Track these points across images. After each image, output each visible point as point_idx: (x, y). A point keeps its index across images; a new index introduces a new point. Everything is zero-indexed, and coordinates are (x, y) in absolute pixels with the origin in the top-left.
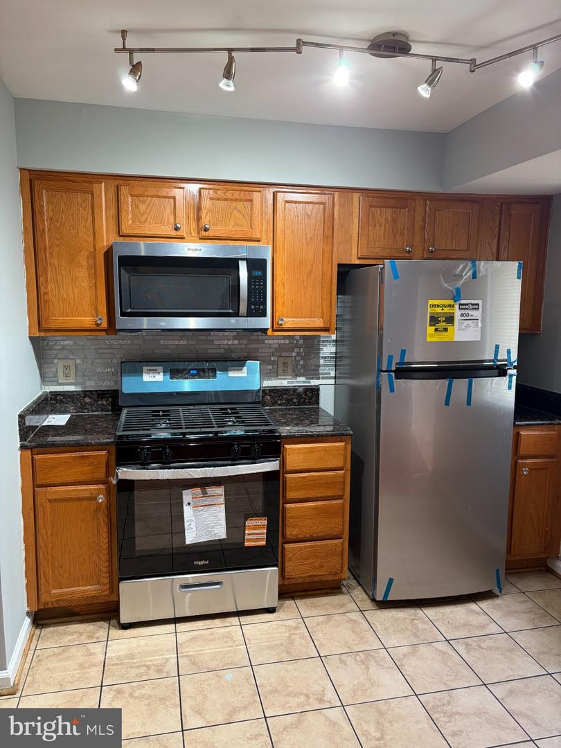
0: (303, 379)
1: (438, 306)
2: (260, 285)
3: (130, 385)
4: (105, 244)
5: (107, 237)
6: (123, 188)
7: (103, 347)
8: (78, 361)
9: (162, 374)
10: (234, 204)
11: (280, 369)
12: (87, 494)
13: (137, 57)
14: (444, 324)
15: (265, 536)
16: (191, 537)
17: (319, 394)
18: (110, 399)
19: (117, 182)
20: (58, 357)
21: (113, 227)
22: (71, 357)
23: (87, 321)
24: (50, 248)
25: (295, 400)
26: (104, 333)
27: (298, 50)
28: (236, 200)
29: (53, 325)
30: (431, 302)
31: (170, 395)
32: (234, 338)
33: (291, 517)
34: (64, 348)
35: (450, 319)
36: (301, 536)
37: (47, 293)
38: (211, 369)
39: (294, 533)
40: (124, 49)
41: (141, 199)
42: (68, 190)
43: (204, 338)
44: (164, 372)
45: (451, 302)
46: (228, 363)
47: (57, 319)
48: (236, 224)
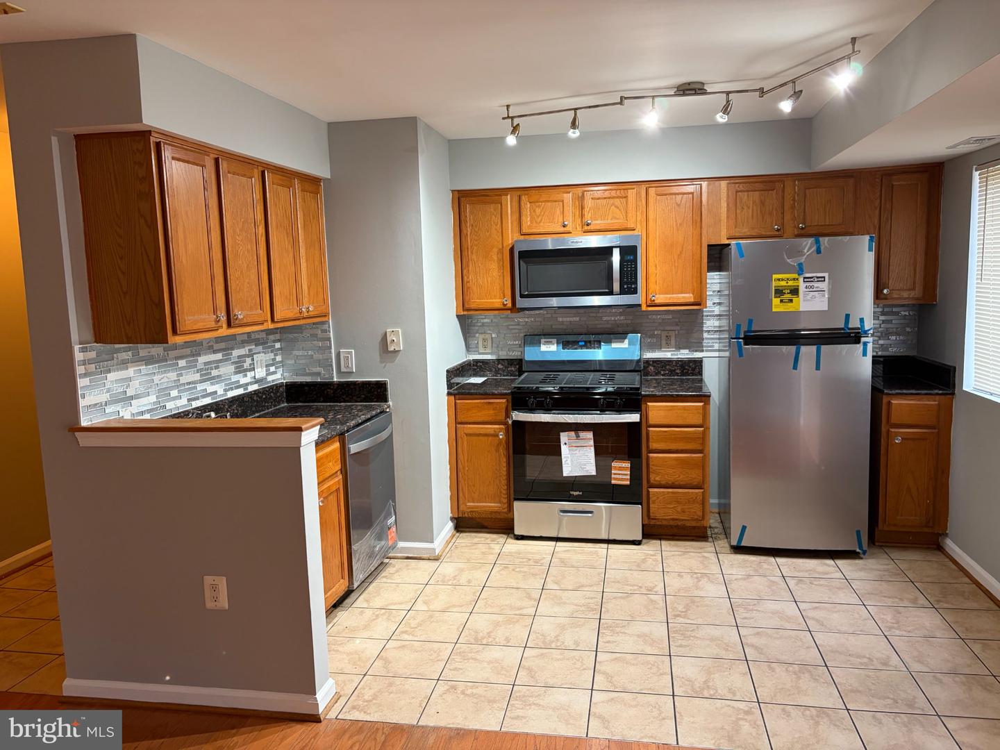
0: (686, 351)
1: (783, 280)
2: (631, 267)
3: (531, 354)
4: (510, 242)
5: (512, 237)
6: (523, 198)
7: (512, 323)
8: (493, 336)
9: (556, 345)
10: (611, 201)
11: (664, 342)
12: (492, 432)
13: (516, 121)
14: (789, 296)
15: (629, 478)
16: (568, 471)
17: (702, 366)
18: (517, 367)
19: (519, 193)
20: (480, 332)
21: (516, 228)
22: (489, 332)
23: (497, 302)
24: (471, 247)
25: (678, 371)
26: (509, 311)
27: (621, 103)
28: (613, 198)
29: (473, 306)
30: (775, 276)
31: (563, 362)
32: (621, 314)
33: (653, 465)
34: (483, 324)
35: (795, 291)
36: (663, 483)
37: (469, 282)
38: (597, 341)
39: (657, 479)
40: (508, 117)
41: (537, 204)
42: (485, 203)
43: (594, 315)
44: (558, 343)
45: (795, 276)
46: (612, 336)
47: (476, 301)
48: (614, 218)
